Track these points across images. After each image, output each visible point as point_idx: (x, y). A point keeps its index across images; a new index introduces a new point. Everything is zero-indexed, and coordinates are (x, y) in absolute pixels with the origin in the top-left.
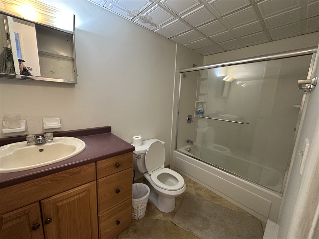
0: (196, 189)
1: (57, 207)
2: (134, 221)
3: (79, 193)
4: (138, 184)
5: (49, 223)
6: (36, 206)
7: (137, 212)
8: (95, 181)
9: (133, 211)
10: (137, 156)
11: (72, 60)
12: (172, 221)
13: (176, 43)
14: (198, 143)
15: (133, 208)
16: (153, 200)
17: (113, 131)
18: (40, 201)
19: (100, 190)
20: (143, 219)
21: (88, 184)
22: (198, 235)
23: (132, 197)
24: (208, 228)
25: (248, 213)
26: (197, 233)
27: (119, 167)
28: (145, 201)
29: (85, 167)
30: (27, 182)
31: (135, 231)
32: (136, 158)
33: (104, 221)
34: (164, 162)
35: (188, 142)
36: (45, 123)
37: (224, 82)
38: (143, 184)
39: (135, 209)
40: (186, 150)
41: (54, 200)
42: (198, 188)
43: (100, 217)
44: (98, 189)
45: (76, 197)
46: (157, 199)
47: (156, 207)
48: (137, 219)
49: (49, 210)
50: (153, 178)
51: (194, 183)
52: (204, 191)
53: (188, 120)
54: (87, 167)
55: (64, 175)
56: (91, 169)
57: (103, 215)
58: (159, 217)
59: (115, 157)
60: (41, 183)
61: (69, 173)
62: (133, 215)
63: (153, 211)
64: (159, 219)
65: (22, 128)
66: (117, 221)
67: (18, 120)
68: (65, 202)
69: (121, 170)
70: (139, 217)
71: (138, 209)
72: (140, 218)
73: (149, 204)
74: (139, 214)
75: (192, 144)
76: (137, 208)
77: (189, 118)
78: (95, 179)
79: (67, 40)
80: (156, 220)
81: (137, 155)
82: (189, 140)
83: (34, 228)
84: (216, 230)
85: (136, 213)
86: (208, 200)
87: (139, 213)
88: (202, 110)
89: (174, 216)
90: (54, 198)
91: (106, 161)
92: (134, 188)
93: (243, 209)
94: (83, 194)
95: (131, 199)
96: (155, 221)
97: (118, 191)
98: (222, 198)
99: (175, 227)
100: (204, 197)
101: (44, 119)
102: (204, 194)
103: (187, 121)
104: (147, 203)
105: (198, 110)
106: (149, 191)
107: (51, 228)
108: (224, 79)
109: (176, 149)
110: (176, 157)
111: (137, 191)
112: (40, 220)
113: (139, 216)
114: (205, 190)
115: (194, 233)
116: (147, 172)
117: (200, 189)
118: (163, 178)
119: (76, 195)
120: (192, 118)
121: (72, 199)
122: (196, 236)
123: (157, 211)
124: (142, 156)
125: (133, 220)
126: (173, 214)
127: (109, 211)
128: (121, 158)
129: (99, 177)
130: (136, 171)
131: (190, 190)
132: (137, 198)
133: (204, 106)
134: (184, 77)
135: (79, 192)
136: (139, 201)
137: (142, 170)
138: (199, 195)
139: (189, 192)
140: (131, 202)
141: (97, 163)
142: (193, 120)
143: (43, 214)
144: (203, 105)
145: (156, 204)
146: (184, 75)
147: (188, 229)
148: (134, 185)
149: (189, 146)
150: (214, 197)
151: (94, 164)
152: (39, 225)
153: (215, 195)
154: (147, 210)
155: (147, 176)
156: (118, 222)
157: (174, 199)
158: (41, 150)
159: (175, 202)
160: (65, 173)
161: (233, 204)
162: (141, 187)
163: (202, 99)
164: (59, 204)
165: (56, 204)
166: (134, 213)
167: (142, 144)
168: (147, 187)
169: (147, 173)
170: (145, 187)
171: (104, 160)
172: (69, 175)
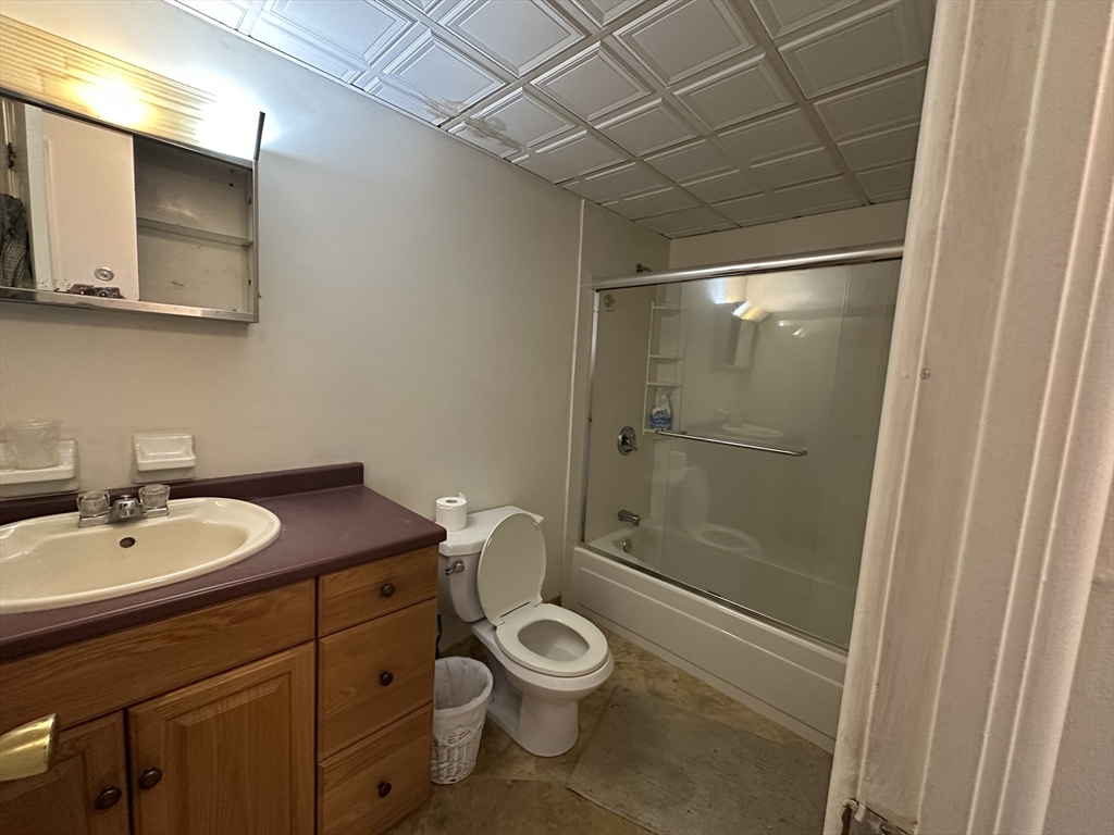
0: (648, 675)
1: (182, 730)
2: (435, 788)
3: (258, 684)
4: (454, 661)
5: (154, 785)
6: (113, 724)
7: (449, 757)
8: (312, 644)
9: (434, 754)
10: (450, 565)
12: (568, 784)
13: (581, 197)
14: (654, 522)
15: (436, 743)
16: (503, 714)
17: (371, 479)
18: (125, 710)
19: (327, 675)
20: (468, 782)
21: (288, 652)
22: (653, 824)
23: (432, 701)
24: (684, 800)
25: (815, 747)
26: (651, 818)
27: (394, 596)
28: (476, 716)
29: (281, 595)
30: (90, 642)
31: (441, 822)
32: (448, 570)
33: (333, 787)
34: (540, 583)
35: (624, 516)
36: (141, 450)
37: (738, 321)
38: (469, 660)
39: (440, 744)
40: (616, 543)
41: (174, 705)
42: (655, 671)
43: (323, 769)
44: (321, 672)
45: (245, 698)
46: (517, 712)
47: (513, 741)
48: (447, 782)
49: (154, 742)
50: (505, 637)
51: (644, 655)
52: (675, 681)
53: (624, 443)
54: (288, 596)
55: (214, 620)
56: (297, 601)
57: (335, 760)
58: (526, 771)
59: (382, 562)
60: (133, 648)
61: (227, 614)
62: (433, 768)
63: (504, 752)
64: (526, 778)
65: (65, 469)
66: (380, 786)
67: (49, 439)
68: (209, 713)
69: (400, 606)
70: (453, 773)
71: (452, 745)
72: (457, 778)
73: (491, 731)
74: (455, 764)
75: (637, 523)
76: (450, 741)
77: (624, 438)
78: (313, 637)
79: (231, 185)
80: (515, 781)
81: (452, 561)
82: (627, 513)
83: (102, 804)
84: (710, 806)
85: (445, 759)
86: (689, 709)
87: (456, 759)
88: (669, 411)
89: (574, 768)
90: (172, 700)
91: (351, 576)
92: (438, 674)
93: (800, 735)
94: (273, 687)
95: (427, 708)
96: (510, 786)
97: (386, 679)
98: (730, 699)
99: (578, 803)
100: (673, 700)
101: (138, 437)
102: (676, 690)
103: (619, 446)
104: (481, 723)
105: (655, 411)
106: (491, 683)
107: (158, 806)
108: (737, 313)
109: (583, 541)
110: (583, 569)
111: (448, 685)
112: (122, 777)
113: (455, 770)
114: (676, 677)
115: (640, 818)
116: (485, 618)
117: (663, 673)
118: (538, 636)
119: (248, 688)
120: (635, 438)
121: (233, 704)
122: (647, 827)
123: (516, 752)
124: (467, 563)
125: (432, 788)
126: (571, 759)
127: (354, 749)
128: (400, 568)
129: (327, 630)
130: (446, 616)
131: (630, 679)
132: (448, 707)
133: (672, 398)
134: (608, 305)
135: (257, 680)
136: (454, 717)
137: (465, 611)
138: (657, 694)
139: (625, 686)
140: (429, 721)
141: (321, 582)
142: (639, 442)
143: (133, 754)
144: (669, 396)
145: (511, 730)
146: (608, 296)
147: (621, 806)
148: (439, 663)
149: (625, 532)
150: (707, 700)
151: (310, 584)
152: (119, 793)
153: (708, 694)
154: (483, 751)
155: (484, 633)
156: (384, 789)
157: (574, 707)
158: (128, 542)
159: (579, 720)
160: (214, 614)
161: (766, 721)
162: (464, 671)
163: (665, 376)
164: (188, 721)
165: (177, 720)
166: (437, 759)
167: (469, 523)
168: (484, 669)
169: (484, 622)
170: (476, 669)
171: (346, 573)
172: (227, 620)
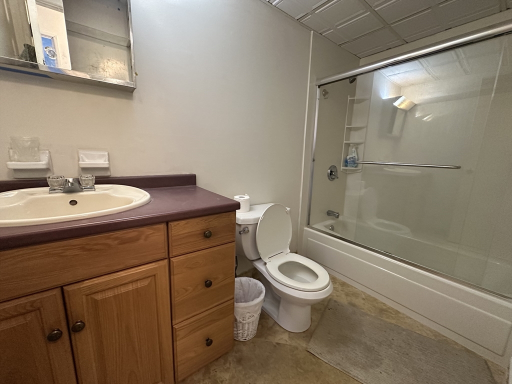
0: (347, 295)
1: (96, 301)
2: (236, 342)
3: (137, 280)
4: (244, 279)
5: (80, 331)
6: (55, 295)
7: (243, 328)
8: (166, 261)
9: (235, 325)
10: (242, 229)
11: (127, 47)
12: (307, 348)
13: (311, 29)
14: (347, 216)
15: (236, 320)
16: (271, 309)
17: (200, 183)
18: (62, 287)
19: (176, 278)
20: (252, 341)
21: (154, 264)
22: (359, 377)
23: (233, 298)
24: (378, 366)
25: (457, 344)
26: (356, 372)
27: (211, 238)
28: (257, 308)
29: (147, 231)
31: (239, 361)
32: (240, 232)
33: (182, 338)
34: (289, 242)
35: (329, 213)
36: (82, 158)
37: (396, 109)
38: (252, 279)
39: (238, 321)
40: (326, 227)
41: (89, 287)
42: (352, 293)
43: (176, 329)
44: (172, 277)
45: (130, 287)
46: (278, 308)
47: (276, 322)
48: (242, 340)
49: (80, 307)
50: (271, 268)
51: (343, 284)
52: (364, 299)
53: (331, 174)
54: (151, 231)
55: (109, 242)
56: (157, 235)
57: (182, 325)
58: (283, 338)
59: (204, 218)
60: (62, 253)
61: (116, 239)
62: (235, 332)
63: (271, 327)
64: (284, 342)
65: (42, 164)
66: (207, 340)
67: (34, 148)
68: (110, 294)
69: (215, 244)
70: (245, 336)
71: (245, 322)
72: (247, 339)
73: (264, 316)
74: (246, 332)
75: (338, 217)
76: (243, 320)
77: (331, 172)
78: (167, 257)
79: (119, 9)
80: (278, 344)
81: (243, 227)
82: (332, 211)
83: (53, 338)
84: (394, 371)
85: (241, 328)
86: (373, 315)
87: (246, 329)
88: (356, 157)
89: (310, 340)
90: (88, 284)
91: (186, 224)
92: (237, 285)
93: (445, 335)
94: (145, 283)
95: (232, 301)
96: (275, 346)
97: (208, 284)
98: (399, 312)
99: (313, 360)
100: (363, 309)
101: (80, 151)
102: (364, 304)
103: (328, 176)
104: (259, 312)
105: (348, 157)
106: (264, 292)
107: (86, 341)
108: (396, 104)
109: (309, 224)
110: (309, 239)
111: (241, 291)
112: (64, 323)
113: (246, 334)
114: (364, 296)
115: (351, 373)
116: (260, 258)
117: (356, 295)
118: (288, 269)
119: (132, 282)
120: (337, 171)
121: (123, 290)
122: (356, 378)
123: (278, 328)
124: (250, 228)
125: (234, 343)
126: (308, 335)
127: (192, 320)
128: (214, 222)
129: (174, 254)
130: (240, 256)
131: (337, 296)
132: (241, 302)
133: (358, 150)
134: (324, 95)
135: (136, 278)
136: (246, 308)
137: (250, 254)
138: (353, 305)
139: (334, 299)
140: (231, 309)
141: (169, 226)
142: (339, 174)
143: (69, 312)
144: (357, 149)
145: (275, 317)
146: (324, 91)
147: (339, 364)
148: (236, 279)
149: (330, 222)
150: (383, 311)
151: (163, 226)
152: (61, 334)
153: (385, 307)
154: (260, 326)
155: (259, 266)
156: (209, 342)
157: (309, 308)
158: (73, 203)
159: (311, 315)
160: (109, 238)
161: (422, 326)
162: (249, 284)
163: (355, 138)
164: (99, 297)
165: (93, 296)
166: (237, 328)
167: (251, 210)
168: (260, 284)
169: (259, 261)
170: (256, 284)
171: (183, 222)
172: (116, 242)
